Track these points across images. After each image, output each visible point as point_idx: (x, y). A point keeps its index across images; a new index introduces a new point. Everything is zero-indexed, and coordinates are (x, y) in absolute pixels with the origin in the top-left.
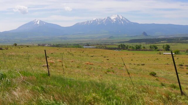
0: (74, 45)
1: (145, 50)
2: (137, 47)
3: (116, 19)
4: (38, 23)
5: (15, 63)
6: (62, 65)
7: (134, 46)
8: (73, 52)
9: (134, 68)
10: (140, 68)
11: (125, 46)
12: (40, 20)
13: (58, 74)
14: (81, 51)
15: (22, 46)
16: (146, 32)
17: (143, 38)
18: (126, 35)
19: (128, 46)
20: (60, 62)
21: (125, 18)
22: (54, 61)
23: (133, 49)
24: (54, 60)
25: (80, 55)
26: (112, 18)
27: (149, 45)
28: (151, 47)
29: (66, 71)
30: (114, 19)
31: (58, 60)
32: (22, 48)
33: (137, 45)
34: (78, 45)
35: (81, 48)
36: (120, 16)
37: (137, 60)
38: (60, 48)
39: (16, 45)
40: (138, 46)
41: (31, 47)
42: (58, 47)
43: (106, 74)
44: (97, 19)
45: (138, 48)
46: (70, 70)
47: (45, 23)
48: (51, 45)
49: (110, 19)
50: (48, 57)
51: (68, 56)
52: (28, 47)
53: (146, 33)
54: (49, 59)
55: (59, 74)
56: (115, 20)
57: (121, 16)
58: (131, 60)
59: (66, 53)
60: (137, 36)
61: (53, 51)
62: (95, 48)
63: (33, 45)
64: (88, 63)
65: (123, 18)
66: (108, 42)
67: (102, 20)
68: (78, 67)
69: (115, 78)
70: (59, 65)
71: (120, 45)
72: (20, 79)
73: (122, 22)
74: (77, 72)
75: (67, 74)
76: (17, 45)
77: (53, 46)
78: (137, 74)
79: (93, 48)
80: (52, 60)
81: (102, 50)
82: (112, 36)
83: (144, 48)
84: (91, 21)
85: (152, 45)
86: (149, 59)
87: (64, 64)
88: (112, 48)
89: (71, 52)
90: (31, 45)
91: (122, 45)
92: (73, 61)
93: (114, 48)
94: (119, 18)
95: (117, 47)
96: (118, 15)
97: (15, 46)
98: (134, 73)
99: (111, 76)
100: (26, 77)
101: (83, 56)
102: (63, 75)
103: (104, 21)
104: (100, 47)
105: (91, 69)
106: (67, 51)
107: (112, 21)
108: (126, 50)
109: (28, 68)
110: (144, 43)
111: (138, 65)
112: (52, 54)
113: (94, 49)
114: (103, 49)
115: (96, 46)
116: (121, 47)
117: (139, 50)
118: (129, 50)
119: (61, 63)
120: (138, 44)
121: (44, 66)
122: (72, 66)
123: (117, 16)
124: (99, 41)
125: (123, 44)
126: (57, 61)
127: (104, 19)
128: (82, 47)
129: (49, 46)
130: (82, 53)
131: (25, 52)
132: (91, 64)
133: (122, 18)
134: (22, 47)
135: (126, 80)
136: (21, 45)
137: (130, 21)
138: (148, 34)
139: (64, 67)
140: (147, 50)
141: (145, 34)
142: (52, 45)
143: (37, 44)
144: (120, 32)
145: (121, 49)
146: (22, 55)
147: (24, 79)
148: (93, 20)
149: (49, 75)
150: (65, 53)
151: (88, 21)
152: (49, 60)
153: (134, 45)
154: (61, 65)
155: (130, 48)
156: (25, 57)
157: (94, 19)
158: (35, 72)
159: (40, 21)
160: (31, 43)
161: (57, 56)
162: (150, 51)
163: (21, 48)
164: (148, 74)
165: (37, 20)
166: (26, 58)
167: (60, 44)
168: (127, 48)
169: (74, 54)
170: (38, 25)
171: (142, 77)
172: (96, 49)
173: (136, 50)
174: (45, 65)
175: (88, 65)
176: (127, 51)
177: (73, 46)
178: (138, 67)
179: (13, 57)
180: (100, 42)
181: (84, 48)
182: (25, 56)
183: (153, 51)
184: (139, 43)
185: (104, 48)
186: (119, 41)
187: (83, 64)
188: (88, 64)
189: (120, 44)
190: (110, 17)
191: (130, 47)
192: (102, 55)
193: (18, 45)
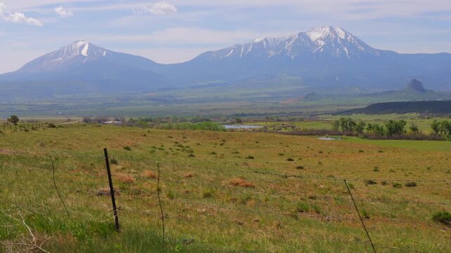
0: (195, 121)
1: (416, 136)
2: (390, 129)
3: (327, 39)
4: (84, 52)
5: (13, 182)
6: (159, 190)
7: (381, 124)
8: (191, 143)
9: (383, 196)
10: (404, 198)
11: (353, 123)
12: (90, 44)
13: (146, 221)
14: (217, 141)
15: (34, 126)
16: (419, 80)
17: (412, 100)
18: (358, 90)
19: (363, 124)
20: (153, 177)
21: (354, 37)
22: (132, 177)
23: (379, 134)
24: (132, 170)
25: (213, 153)
26: (314, 36)
27: (431, 121)
28: (435, 128)
29: (170, 210)
30: (321, 39)
31: (146, 173)
32: (35, 132)
33: (391, 122)
34: (207, 120)
35: (217, 130)
36: (338, 30)
37: (392, 171)
38: (151, 130)
39: (15, 120)
40: (396, 126)
41: (60, 126)
42: (147, 126)
43: (296, 218)
44: (266, 39)
45: (395, 132)
46: (183, 204)
47: (105, 53)
48: (123, 121)
49: (307, 38)
50: (114, 162)
51: (175, 160)
52: (52, 126)
53: (420, 83)
54: (119, 167)
55: (147, 219)
56: (323, 43)
57: (341, 31)
58: (373, 169)
59: (172, 145)
60: (391, 92)
61: (130, 141)
62: (260, 131)
63: (69, 120)
64: (238, 180)
65: (346, 36)
66: (300, 110)
67: (283, 44)
68: (207, 196)
69: (321, 232)
70: (149, 187)
71: (337, 123)
72: (28, 242)
73: (346, 49)
74: (203, 213)
75: (173, 221)
76: (18, 120)
77: (132, 123)
78: (393, 216)
79: (254, 130)
80: (128, 171)
81: (282, 136)
82: (313, 94)
83: (414, 129)
84: (247, 46)
85: (440, 120)
86: (429, 166)
87: (163, 186)
88: (312, 130)
89: (184, 145)
90: (63, 121)
91: (344, 122)
92: (190, 176)
93: (319, 131)
94: (336, 35)
95: (329, 127)
96: (331, 29)
97: (12, 124)
98: (384, 215)
99: (310, 226)
100: (46, 236)
101: (222, 156)
102: (161, 222)
103: (288, 44)
104: (277, 127)
105: (249, 203)
106: (174, 140)
107: (314, 44)
108: (357, 135)
109: (54, 200)
110: (414, 115)
111: (395, 186)
112: (127, 148)
113: (258, 134)
114: (286, 134)
115: (264, 123)
116: (340, 127)
117: (397, 136)
118: (366, 137)
119: (154, 182)
120: (395, 117)
121: (101, 194)
122: (187, 192)
123: (327, 30)
124: (271, 108)
125: (346, 117)
126: (142, 175)
127: (289, 40)
128: (219, 127)
129: (118, 124)
130: (218, 146)
131: (42, 145)
132: (247, 186)
133: (343, 37)
134: (33, 129)
135: (357, 240)
136: (32, 121)
137: (368, 46)
138: (425, 88)
139: (163, 195)
140: (423, 138)
141: (416, 85)
142: (127, 119)
143: (81, 119)
144: (337, 79)
145: (340, 134)
146: (36, 157)
147: (38, 242)
148: (254, 44)
149: (117, 226)
150: (167, 146)
151: (238, 47)
152: (117, 171)
153: (383, 120)
154: (154, 189)
155: (371, 132)
156: (44, 163)
157: (258, 40)
158: (75, 214)
159: (89, 47)
160: (63, 114)
161: (143, 159)
162: (434, 139)
163: (31, 131)
164: (427, 218)
165: (80, 43)
166: (46, 167)
167: (153, 118)
168: (360, 130)
169: (195, 148)
170: (84, 57)
171: (408, 230)
172: (262, 134)
173: (389, 138)
174: (106, 189)
175: (238, 187)
176: (359, 139)
177: (191, 123)
178: (396, 193)
179: (6, 163)
180: (274, 111)
181: (225, 130)
182: (43, 160)
183: (444, 140)
184: (398, 116)
185: (290, 130)
186: (335, 109)
187: (223, 183)
188: (237, 184)
189: (338, 118)
190: (308, 34)
191: (370, 127)
192: (282, 152)
193: (23, 121)
